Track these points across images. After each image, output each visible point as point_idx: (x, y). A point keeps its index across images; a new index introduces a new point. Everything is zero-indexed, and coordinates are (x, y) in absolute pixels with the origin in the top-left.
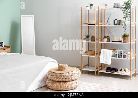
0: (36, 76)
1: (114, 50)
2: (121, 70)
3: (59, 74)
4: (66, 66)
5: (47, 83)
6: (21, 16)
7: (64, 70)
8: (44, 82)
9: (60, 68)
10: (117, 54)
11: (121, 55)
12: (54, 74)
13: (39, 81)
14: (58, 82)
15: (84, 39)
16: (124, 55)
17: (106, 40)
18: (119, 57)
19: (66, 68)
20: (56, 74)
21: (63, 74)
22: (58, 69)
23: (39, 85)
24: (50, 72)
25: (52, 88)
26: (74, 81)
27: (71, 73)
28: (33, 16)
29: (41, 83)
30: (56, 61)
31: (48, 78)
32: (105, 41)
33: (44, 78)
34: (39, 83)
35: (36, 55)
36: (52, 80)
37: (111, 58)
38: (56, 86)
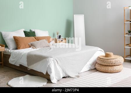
0: (88, 61)
4: (112, 54)
5: (96, 66)
6: (74, 15)
7: (110, 57)
8: (94, 66)
9: (107, 55)
13: (90, 65)
14: (106, 66)
20: (104, 60)
21: (109, 60)
22: (105, 56)
23: (90, 68)
24: (99, 58)
25: (100, 70)
26: (119, 66)
27: (116, 59)
28: (83, 15)
29: (91, 66)
30: (103, 50)
31: (97, 63)
33: (94, 63)
35: (86, 45)
36: (100, 64)
38: (103, 68)
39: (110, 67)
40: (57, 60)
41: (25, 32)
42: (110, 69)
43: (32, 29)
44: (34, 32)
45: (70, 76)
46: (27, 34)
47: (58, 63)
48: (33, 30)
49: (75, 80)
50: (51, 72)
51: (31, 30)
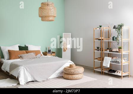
0: (57, 70)
1: (112, 57)
2: (118, 72)
3: (68, 70)
10: (114, 61)
11: (117, 61)
14: (68, 74)
15: (96, 49)
16: (118, 62)
17: (108, 50)
18: (115, 63)
27: (75, 70)
32: (108, 52)
34: (59, 74)
36: (65, 73)
37: (109, 63)
38: (66, 76)
39: (70, 75)
40: (27, 69)
41: (19, 47)
42: (70, 76)
44: (27, 47)
46: (21, 48)
48: (27, 45)
49: (39, 83)
51: (25, 45)
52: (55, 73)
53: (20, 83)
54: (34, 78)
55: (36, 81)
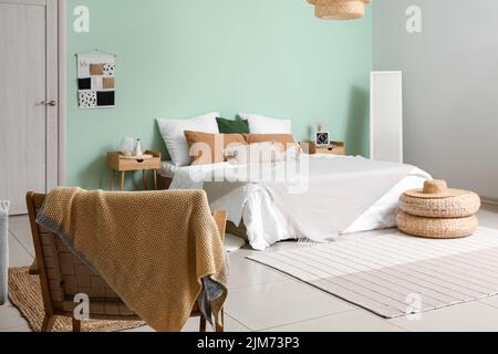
0: (373, 202)
3: (418, 200)
4: (442, 184)
7: (435, 192)
9: (428, 188)
12: (409, 199)
13: (381, 213)
14: (418, 216)
19: (440, 187)
21: (428, 200)
22: (421, 190)
23: (379, 222)
24: (406, 198)
28: (400, 72)
29: (385, 218)
35: (405, 162)
36: (406, 213)
38: (412, 224)
39: (431, 221)
40: (271, 191)
41: (220, 121)
42: (431, 225)
43: (241, 115)
44: (246, 122)
45: (309, 236)
46: (225, 126)
47: (272, 199)
48: (244, 116)
50: (250, 221)
51: (238, 117)
52: (367, 213)
53: (253, 245)
54: (296, 230)
55: (304, 239)
